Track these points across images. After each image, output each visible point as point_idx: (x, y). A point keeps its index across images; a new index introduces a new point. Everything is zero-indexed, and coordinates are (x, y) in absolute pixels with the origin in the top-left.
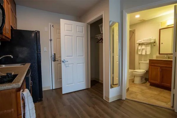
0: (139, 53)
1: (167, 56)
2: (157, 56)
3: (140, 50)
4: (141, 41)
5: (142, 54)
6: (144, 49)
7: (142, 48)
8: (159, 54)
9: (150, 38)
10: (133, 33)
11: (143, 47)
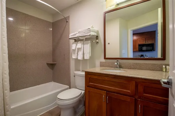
0: (74, 57)
1: (118, 64)
2: (101, 62)
3: (74, 50)
4: (75, 35)
5: (77, 58)
6: (81, 48)
7: (78, 47)
8: (105, 58)
9: (89, 27)
10: (67, 22)
11: (79, 45)
